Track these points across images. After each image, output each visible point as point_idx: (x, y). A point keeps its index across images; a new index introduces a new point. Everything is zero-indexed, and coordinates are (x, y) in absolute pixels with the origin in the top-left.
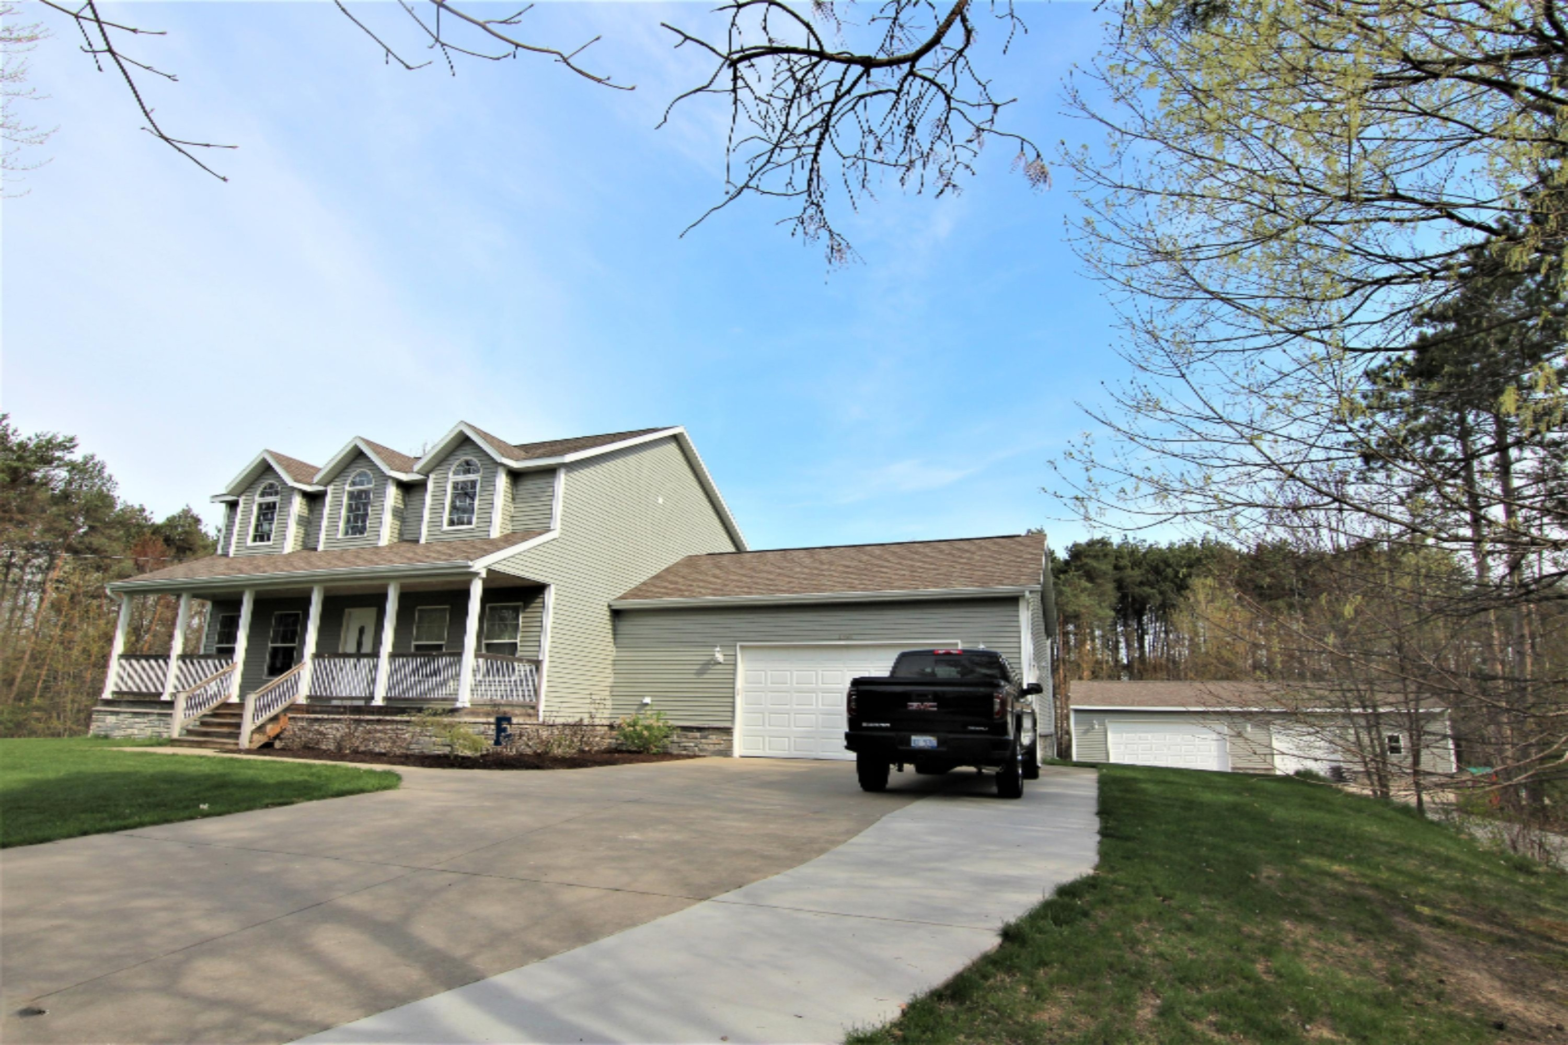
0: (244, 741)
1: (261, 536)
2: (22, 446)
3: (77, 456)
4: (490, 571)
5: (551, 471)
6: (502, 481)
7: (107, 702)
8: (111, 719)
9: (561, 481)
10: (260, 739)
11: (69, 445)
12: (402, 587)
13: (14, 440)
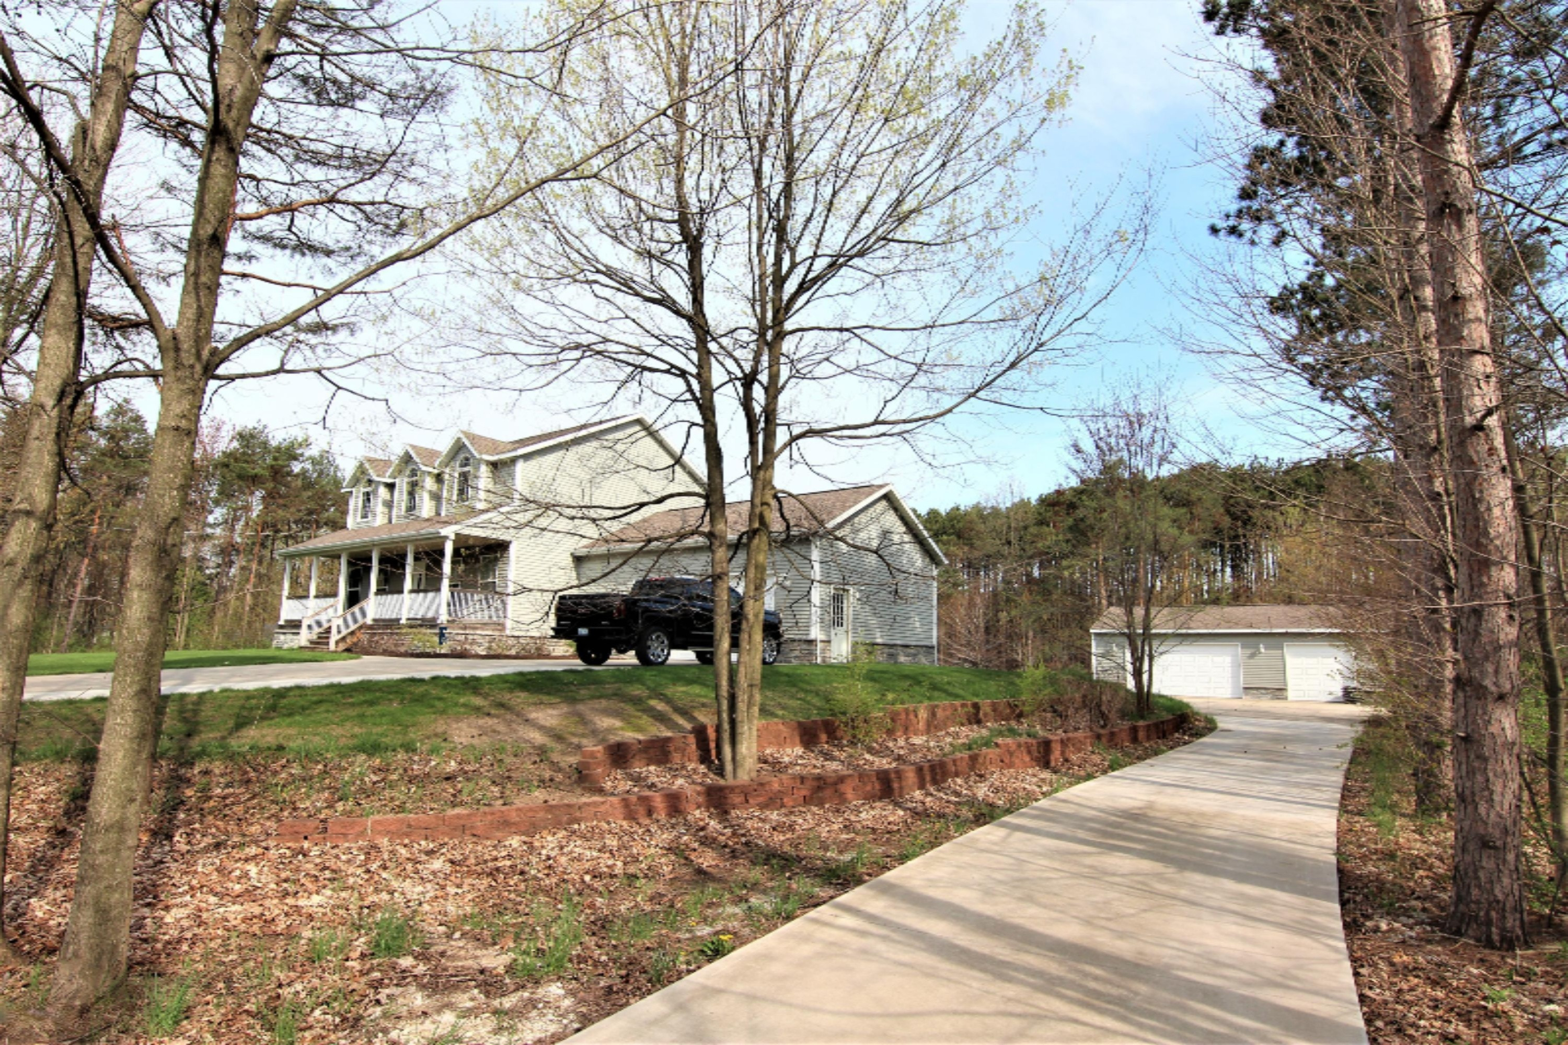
0: (332, 646)
1: (365, 516)
2: (278, 449)
3: (314, 451)
4: (457, 535)
5: (514, 460)
6: (484, 470)
7: (281, 627)
8: (282, 637)
9: (520, 466)
10: (342, 646)
11: (306, 443)
12: (417, 547)
13: (274, 443)
